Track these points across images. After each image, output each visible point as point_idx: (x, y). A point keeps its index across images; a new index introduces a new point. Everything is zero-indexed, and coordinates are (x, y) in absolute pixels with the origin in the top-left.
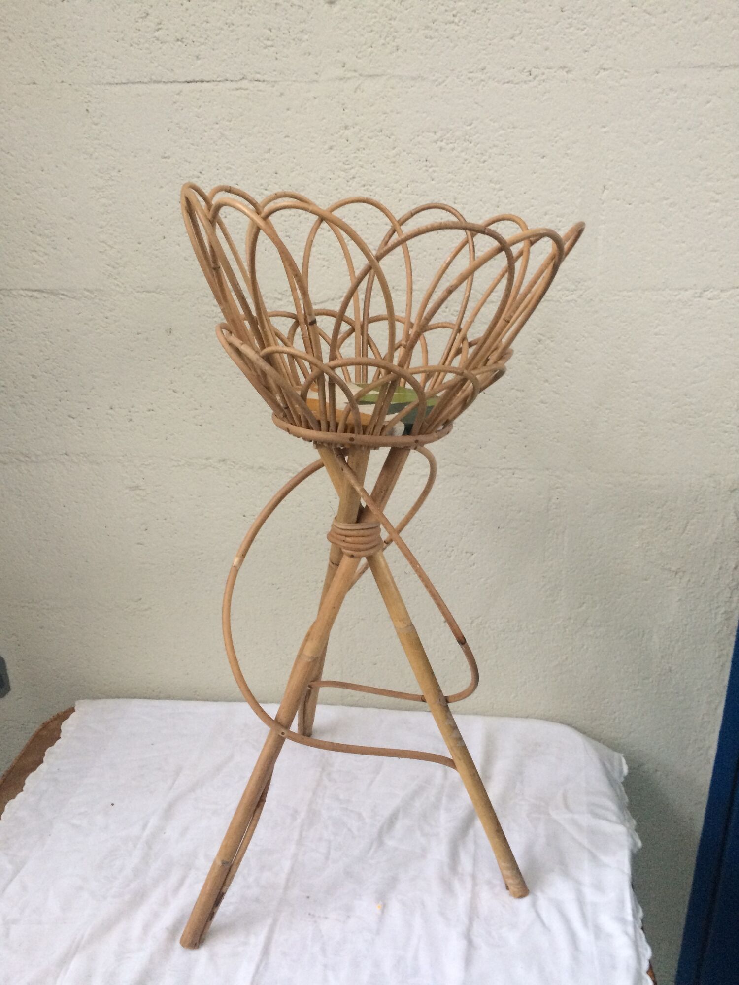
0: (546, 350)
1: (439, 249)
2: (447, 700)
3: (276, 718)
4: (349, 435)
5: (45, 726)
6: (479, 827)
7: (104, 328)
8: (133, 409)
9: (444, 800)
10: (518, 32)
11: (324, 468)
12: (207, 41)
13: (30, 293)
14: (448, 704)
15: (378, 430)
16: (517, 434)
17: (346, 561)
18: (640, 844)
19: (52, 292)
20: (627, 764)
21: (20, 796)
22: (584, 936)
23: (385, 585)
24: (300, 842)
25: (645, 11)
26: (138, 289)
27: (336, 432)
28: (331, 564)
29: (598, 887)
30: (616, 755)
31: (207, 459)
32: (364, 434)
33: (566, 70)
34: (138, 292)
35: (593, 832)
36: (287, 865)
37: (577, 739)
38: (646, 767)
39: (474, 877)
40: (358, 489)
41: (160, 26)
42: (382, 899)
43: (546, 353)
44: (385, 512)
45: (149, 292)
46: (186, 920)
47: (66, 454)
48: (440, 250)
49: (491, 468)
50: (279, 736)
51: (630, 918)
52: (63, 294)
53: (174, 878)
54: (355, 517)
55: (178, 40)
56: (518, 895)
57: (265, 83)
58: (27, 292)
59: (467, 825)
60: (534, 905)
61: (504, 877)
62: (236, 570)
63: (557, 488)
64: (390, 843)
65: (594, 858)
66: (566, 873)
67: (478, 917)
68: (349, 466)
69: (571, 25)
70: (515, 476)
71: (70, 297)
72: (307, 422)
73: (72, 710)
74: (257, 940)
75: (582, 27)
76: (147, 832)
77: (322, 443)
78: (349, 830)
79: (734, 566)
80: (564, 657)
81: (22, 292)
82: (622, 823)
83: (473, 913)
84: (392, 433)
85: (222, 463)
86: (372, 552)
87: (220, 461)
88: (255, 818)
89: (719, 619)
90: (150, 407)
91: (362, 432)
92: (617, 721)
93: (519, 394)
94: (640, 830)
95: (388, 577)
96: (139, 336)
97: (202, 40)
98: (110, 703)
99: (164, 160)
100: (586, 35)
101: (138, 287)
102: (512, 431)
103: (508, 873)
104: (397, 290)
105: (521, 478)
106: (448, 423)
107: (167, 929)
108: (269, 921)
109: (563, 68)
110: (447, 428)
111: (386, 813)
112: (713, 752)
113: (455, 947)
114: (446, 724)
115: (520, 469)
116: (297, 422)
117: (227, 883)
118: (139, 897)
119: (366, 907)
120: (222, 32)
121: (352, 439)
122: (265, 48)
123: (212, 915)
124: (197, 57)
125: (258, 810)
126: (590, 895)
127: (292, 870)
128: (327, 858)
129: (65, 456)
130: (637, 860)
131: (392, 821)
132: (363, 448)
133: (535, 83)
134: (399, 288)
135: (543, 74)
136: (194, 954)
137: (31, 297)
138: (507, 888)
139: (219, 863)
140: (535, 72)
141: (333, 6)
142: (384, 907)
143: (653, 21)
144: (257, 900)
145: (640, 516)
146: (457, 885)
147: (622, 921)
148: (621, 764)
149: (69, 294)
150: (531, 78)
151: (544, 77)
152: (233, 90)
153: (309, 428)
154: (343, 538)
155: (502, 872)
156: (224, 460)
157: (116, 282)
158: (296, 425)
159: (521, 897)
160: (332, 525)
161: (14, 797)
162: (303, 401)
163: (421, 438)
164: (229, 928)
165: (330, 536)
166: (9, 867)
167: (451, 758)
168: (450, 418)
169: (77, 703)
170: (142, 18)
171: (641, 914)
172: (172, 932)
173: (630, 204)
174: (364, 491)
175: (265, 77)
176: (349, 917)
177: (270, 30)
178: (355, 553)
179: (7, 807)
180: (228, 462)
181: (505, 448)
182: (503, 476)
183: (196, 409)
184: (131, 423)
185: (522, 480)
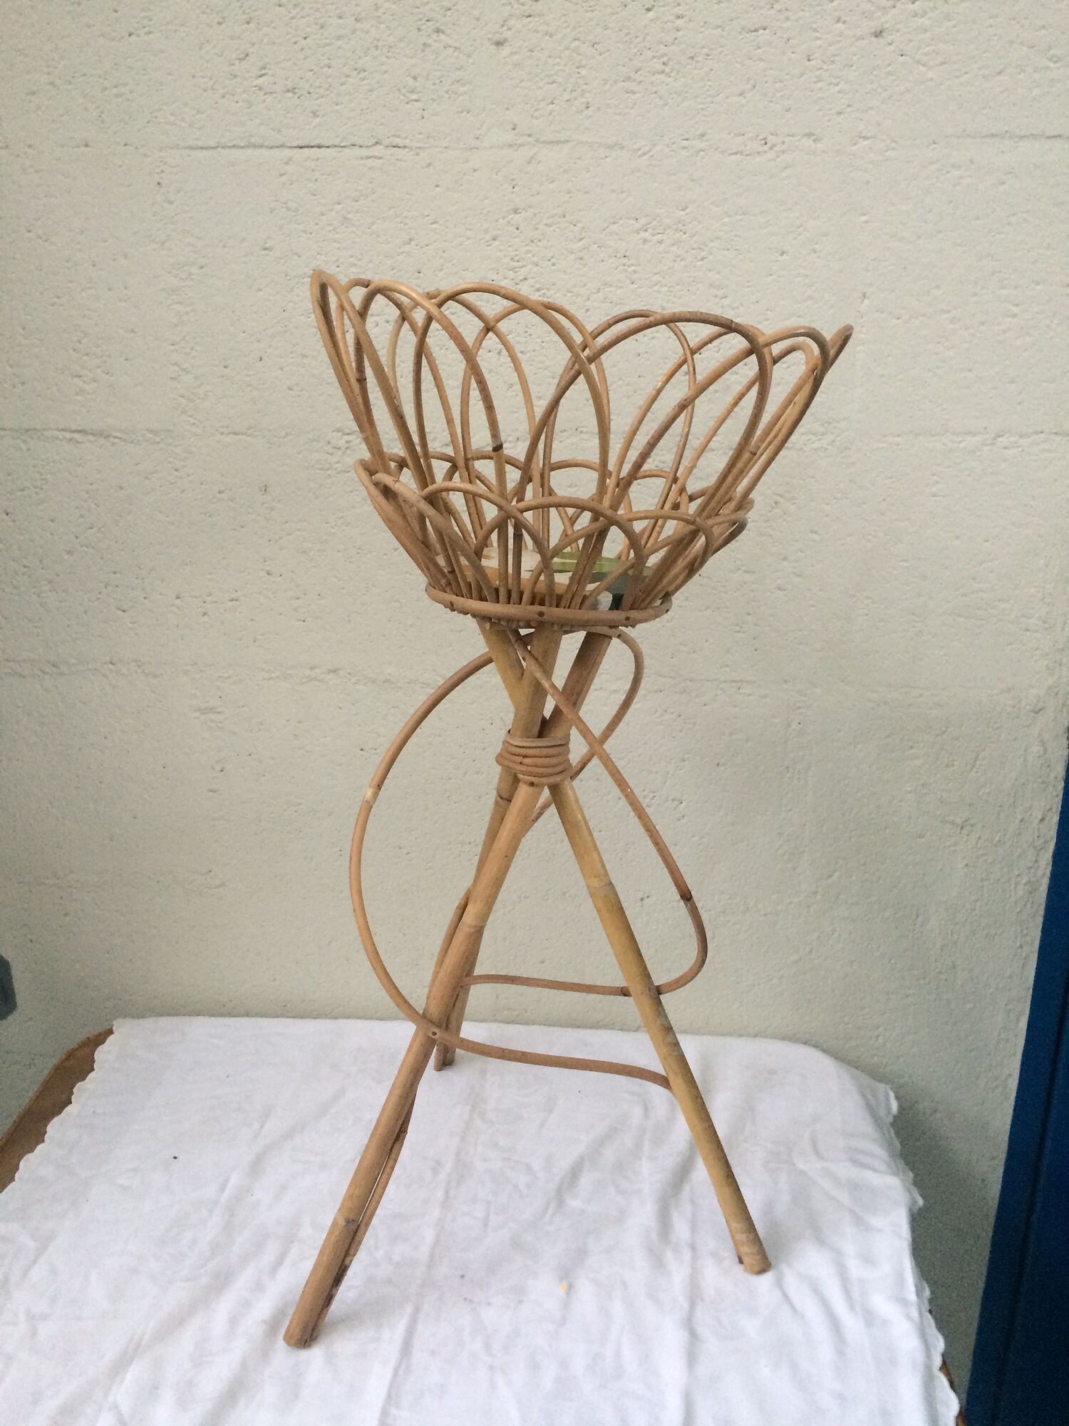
0: (785, 516)
1: (639, 377)
2: (659, 991)
3: (425, 1010)
4: (537, 608)
5: (70, 1055)
6: (702, 1173)
7: (172, 484)
8: (209, 599)
9: (647, 1146)
10: (749, 86)
11: (492, 666)
12: (328, 92)
13: (68, 435)
14: (661, 997)
15: (578, 600)
16: (743, 633)
17: (523, 792)
18: (921, 1202)
19: (101, 434)
20: (897, 1098)
21: (40, 1148)
22: (851, 1323)
23: (574, 827)
24: (446, 1203)
25: (918, 62)
26: (222, 430)
27: (520, 603)
28: (499, 799)
29: (868, 1259)
30: (881, 1087)
31: (312, 668)
32: (557, 606)
33: (814, 138)
34: (222, 434)
35: (855, 1187)
36: (429, 1235)
37: (826, 1064)
38: (920, 1107)
39: (693, 1248)
40: (546, 685)
41: (263, 72)
42: (567, 1277)
43: (785, 520)
44: (581, 713)
45: (235, 433)
46: (291, 1311)
47: (111, 663)
48: (641, 379)
49: (708, 680)
50: (428, 1037)
51: (912, 1297)
52: (116, 437)
53: (269, 1255)
54: (536, 730)
55: (288, 91)
56: (756, 1269)
57: (407, 150)
58: (63, 433)
59: (682, 1174)
60: (779, 1283)
61: (736, 1244)
62: (368, 807)
63: (799, 708)
64: (574, 1203)
65: (859, 1221)
66: (820, 1239)
67: (702, 1300)
68: (533, 656)
69: (819, 80)
70: (741, 691)
71: (125, 440)
72: (480, 590)
73: (110, 1032)
74: (393, 1334)
75: (835, 81)
76: (227, 1193)
77: (499, 620)
78: (516, 1187)
79: (1040, 817)
80: (808, 949)
81: (60, 435)
82: (895, 1174)
83: (694, 1294)
84: (595, 606)
85: (332, 674)
86: (558, 779)
87: (330, 671)
88: (393, 1156)
89: (1021, 893)
90: (234, 595)
91: (555, 604)
92: (881, 1040)
93: (748, 578)
94: (919, 1183)
95: (580, 817)
96: (222, 495)
97: (322, 91)
98: (164, 1022)
99: (264, 252)
100: (840, 92)
101: (222, 427)
102: (738, 628)
103: (742, 1237)
104: (581, 432)
105: (750, 695)
106: (667, 597)
107: (264, 1322)
108: (409, 1309)
109: (809, 135)
110: (665, 606)
111: (565, 1161)
112: (1014, 1083)
113: (671, 1338)
114: (658, 1022)
115: (748, 682)
116: (464, 590)
117: (352, 1251)
118: (222, 1281)
119: (544, 1288)
120: (350, 80)
121: (541, 614)
122: (407, 103)
123: (329, 1299)
124: (315, 114)
125: (396, 1146)
126: (855, 1269)
127: (437, 1242)
128: (486, 1225)
129: (111, 666)
130: (918, 1221)
131: (574, 1174)
132: (556, 628)
133: (771, 155)
134: (584, 430)
135: (783, 143)
136: (304, 1354)
137: (71, 440)
138: (741, 1261)
139: (342, 1222)
140: (771, 139)
141: (501, 48)
142: (570, 1287)
143: (930, 75)
144: (390, 1282)
145: (912, 747)
146: (669, 1256)
147: (903, 1301)
148: (888, 1099)
149: (124, 436)
150: (766, 148)
151: (784, 147)
152: (362, 158)
153: (482, 598)
154: (519, 759)
155: (733, 1237)
156: (335, 671)
157: (192, 420)
158: (463, 596)
159: (762, 1271)
160: (505, 742)
161: (32, 1150)
162: (476, 558)
163: (634, 614)
164: (353, 1319)
165: (500, 759)
166: (31, 1244)
167: (663, 1073)
168: (671, 589)
169: (114, 1023)
170: (239, 59)
171: (927, 1293)
172: (272, 1326)
173: (898, 318)
174: (554, 686)
175: (407, 142)
176: (521, 1302)
177: (415, 78)
178: (535, 780)
179: (22, 1164)
180: (342, 673)
181: (728, 652)
182: (724, 691)
183: (298, 598)
184: (206, 618)
185: (751, 697)
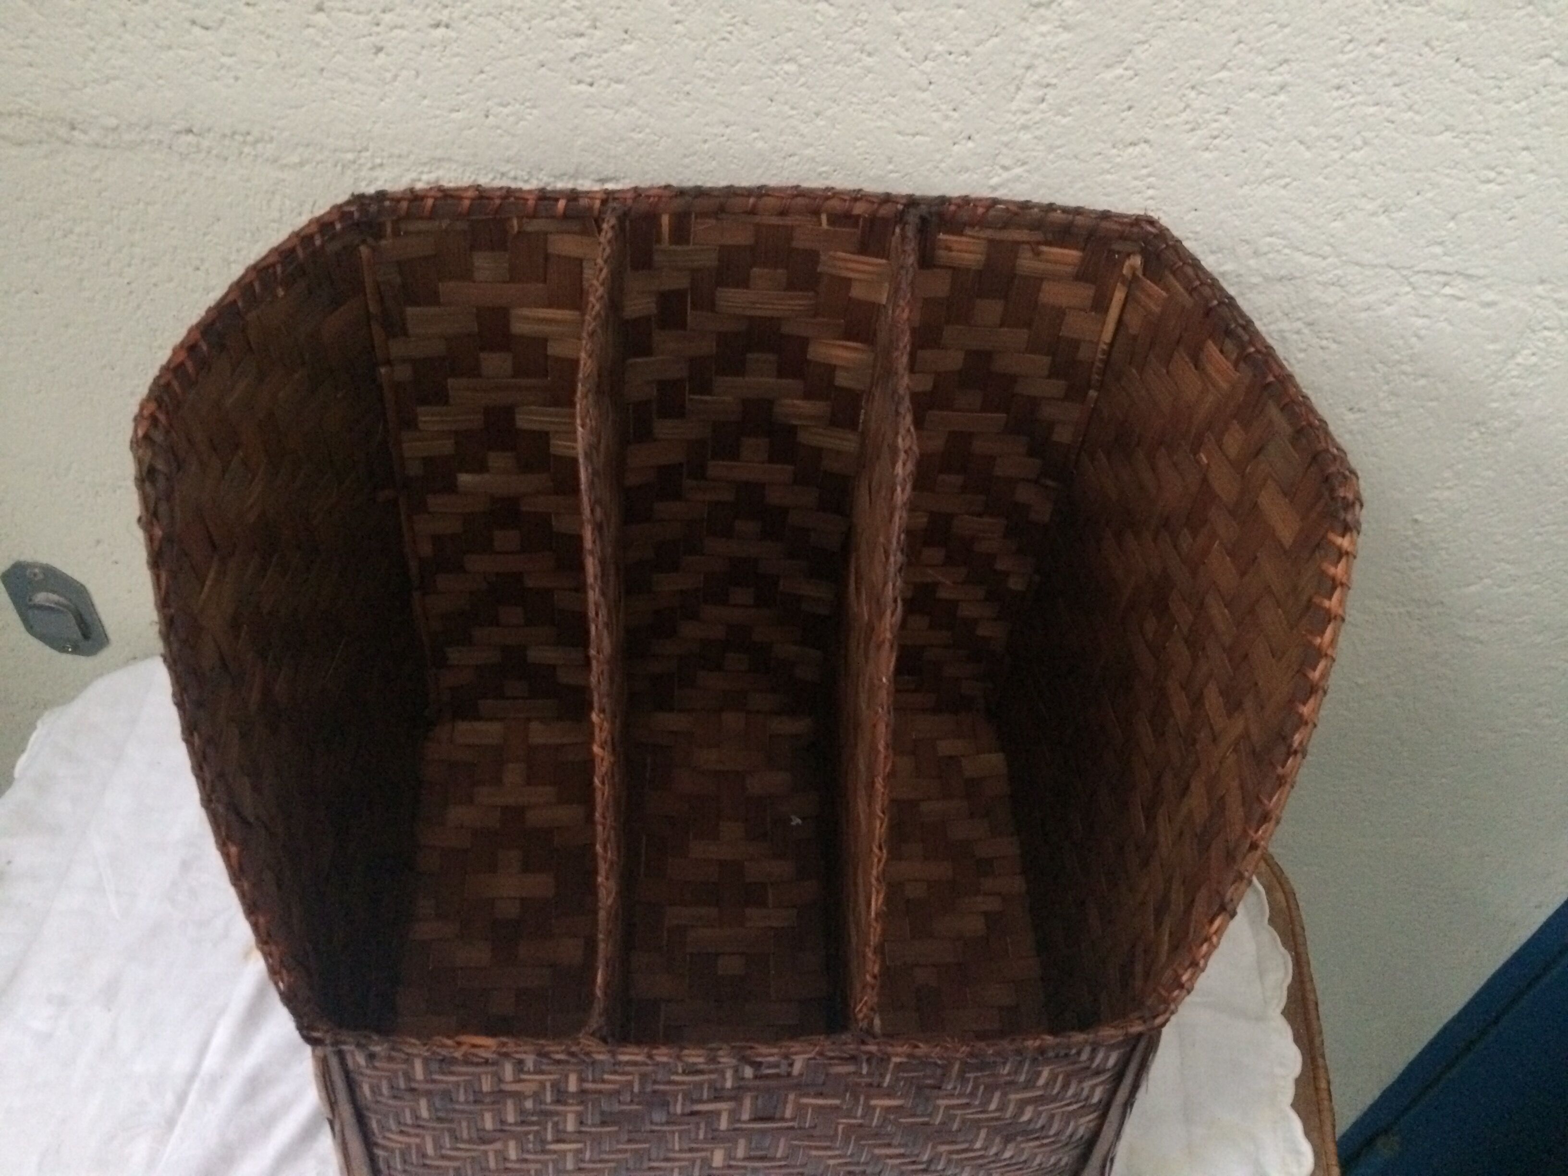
8: (387, 17)
16: (1500, 184)
49: (1392, 267)
70: (1447, 290)
90: (444, 15)
102: (1492, 175)
105: (1460, 299)
115: (1469, 277)
181: (1453, 218)
182: (1414, 288)
183: (582, 35)
184: (381, 55)
185: (1461, 304)
